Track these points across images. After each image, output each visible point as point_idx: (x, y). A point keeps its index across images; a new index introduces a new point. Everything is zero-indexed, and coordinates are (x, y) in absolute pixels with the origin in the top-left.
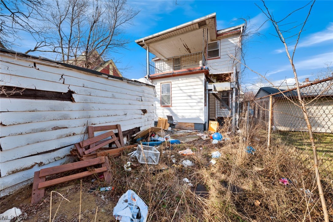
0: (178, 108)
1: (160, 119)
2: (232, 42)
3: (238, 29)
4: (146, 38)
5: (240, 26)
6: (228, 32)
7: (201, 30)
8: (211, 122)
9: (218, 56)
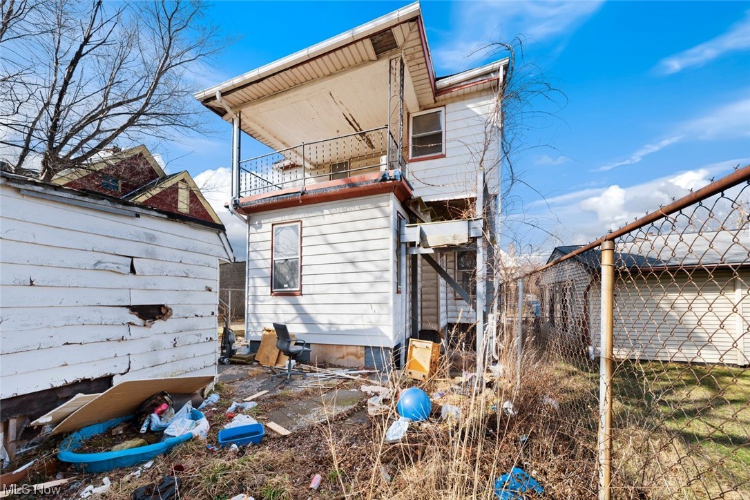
0: (318, 299)
1: (268, 333)
2: (477, 111)
3: (492, 74)
4: (227, 85)
5: (495, 65)
6: (465, 83)
7: (384, 63)
8: (414, 343)
9: (441, 151)
